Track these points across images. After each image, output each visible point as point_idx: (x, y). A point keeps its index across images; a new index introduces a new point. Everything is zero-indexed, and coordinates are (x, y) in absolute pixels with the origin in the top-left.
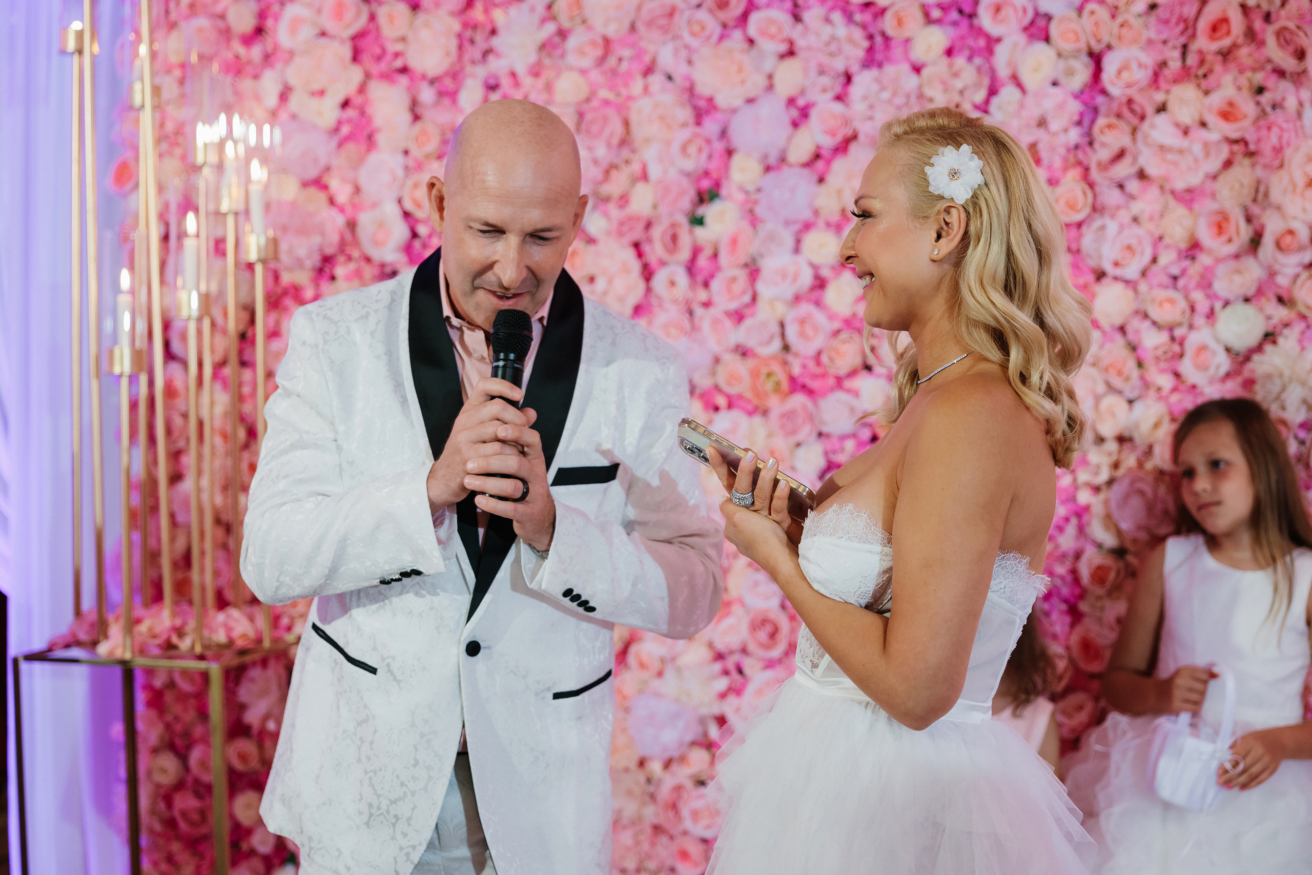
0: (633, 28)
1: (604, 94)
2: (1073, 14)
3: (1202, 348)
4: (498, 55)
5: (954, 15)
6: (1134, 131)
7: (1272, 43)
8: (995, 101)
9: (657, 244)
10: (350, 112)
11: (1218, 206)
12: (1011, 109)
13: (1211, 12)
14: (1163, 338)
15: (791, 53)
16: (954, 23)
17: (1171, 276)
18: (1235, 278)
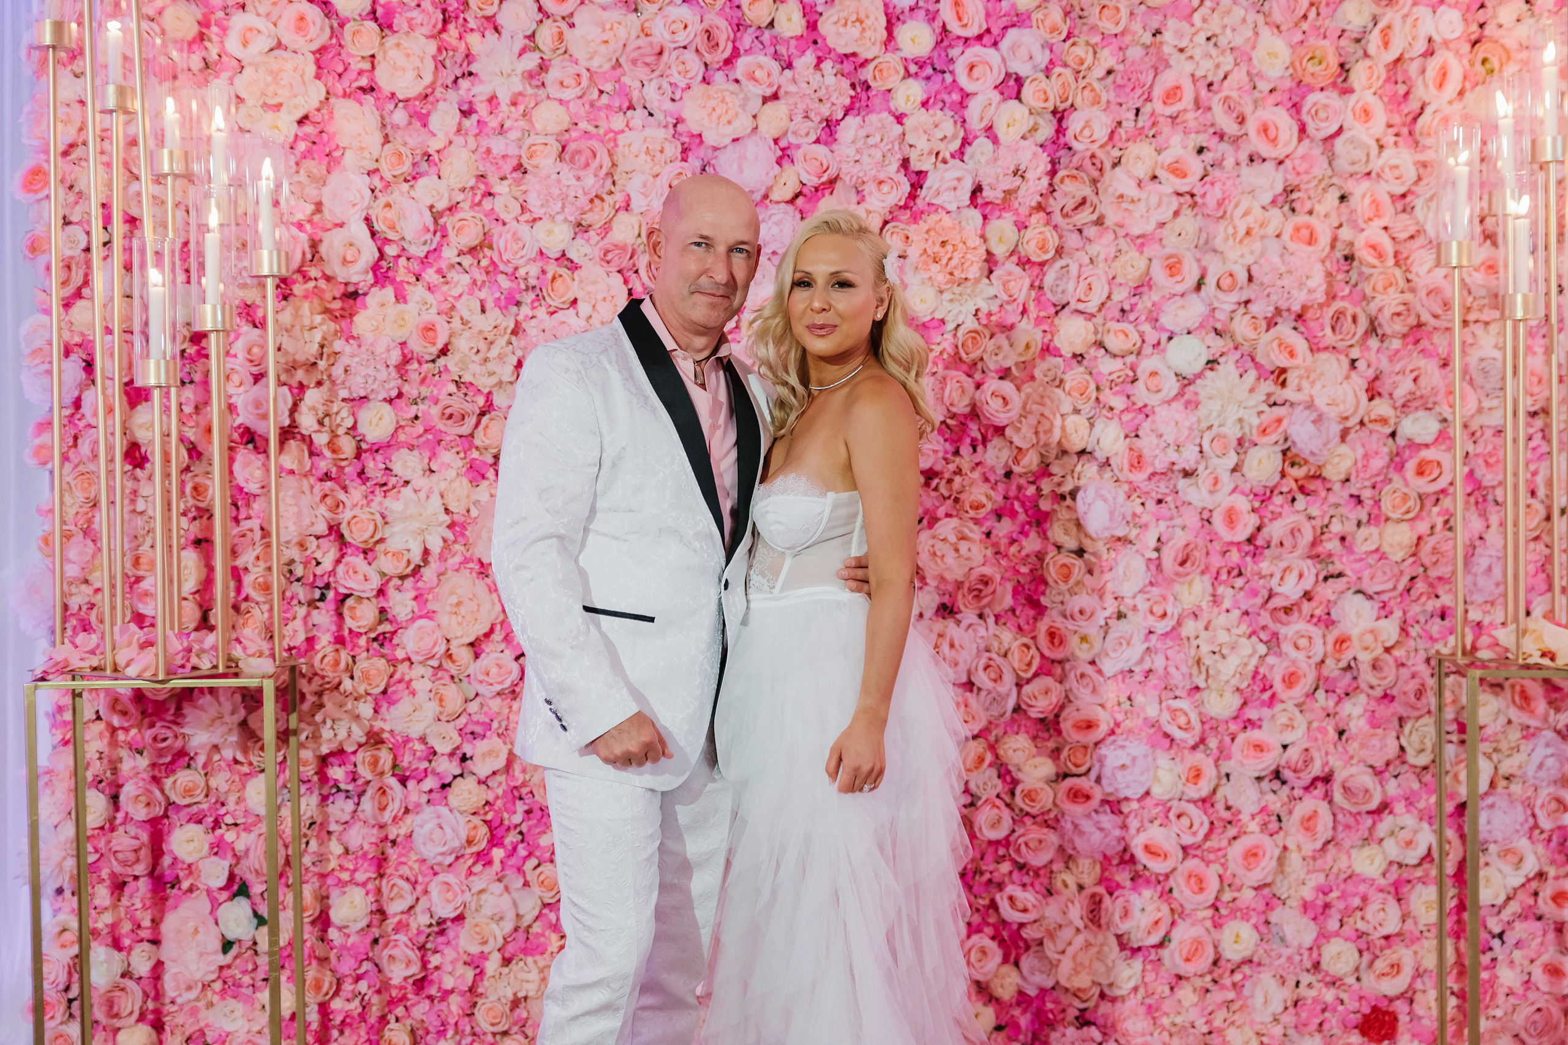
0: (618, 64)
1: (583, 125)
2: (1041, 76)
3: (1154, 374)
4: (481, 82)
5: (929, 71)
6: (1094, 182)
7: (1218, 109)
8: (968, 150)
9: (643, 272)
10: (308, 129)
11: (1169, 250)
12: (983, 159)
13: (1167, 80)
14: (1118, 364)
15: (775, 97)
16: (928, 78)
17: (1123, 311)
18: (1181, 313)
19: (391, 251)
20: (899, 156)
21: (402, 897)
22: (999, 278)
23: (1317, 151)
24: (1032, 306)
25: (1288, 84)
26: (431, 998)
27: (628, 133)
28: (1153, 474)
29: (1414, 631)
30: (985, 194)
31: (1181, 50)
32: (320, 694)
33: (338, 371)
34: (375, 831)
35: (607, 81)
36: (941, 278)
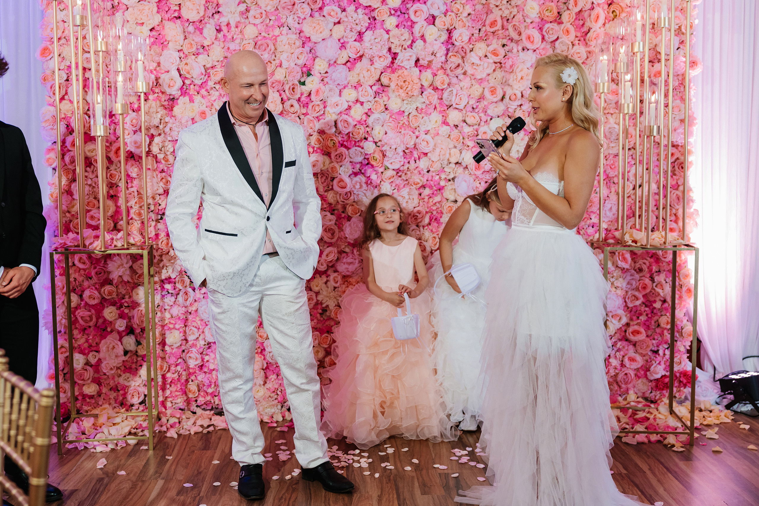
0: (277, 9)
1: (263, 34)
2: (443, 15)
3: (485, 133)
4: (223, 16)
5: (399, 13)
6: (463, 57)
7: (511, 30)
8: (414, 45)
9: (287, 91)
10: (154, 33)
11: (491, 85)
12: (420, 48)
13: (491, 18)
14: (471, 129)
15: (339, 23)
16: (399, 16)
17: (473, 108)
18: (496, 109)
19: (187, 82)
20: (387, 47)
21: (193, 334)
22: (426, 95)
23: (548, 46)
24: (438, 106)
25: (538, 20)
26: (205, 372)
27: (281, 37)
28: (484, 172)
29: (582, 233)
30: (420, 62)
31: (497, 6)
32: (161, 256)
33: (167, 130)
34: (184, 309)
35: (273, 15)
36: (403, 95)
